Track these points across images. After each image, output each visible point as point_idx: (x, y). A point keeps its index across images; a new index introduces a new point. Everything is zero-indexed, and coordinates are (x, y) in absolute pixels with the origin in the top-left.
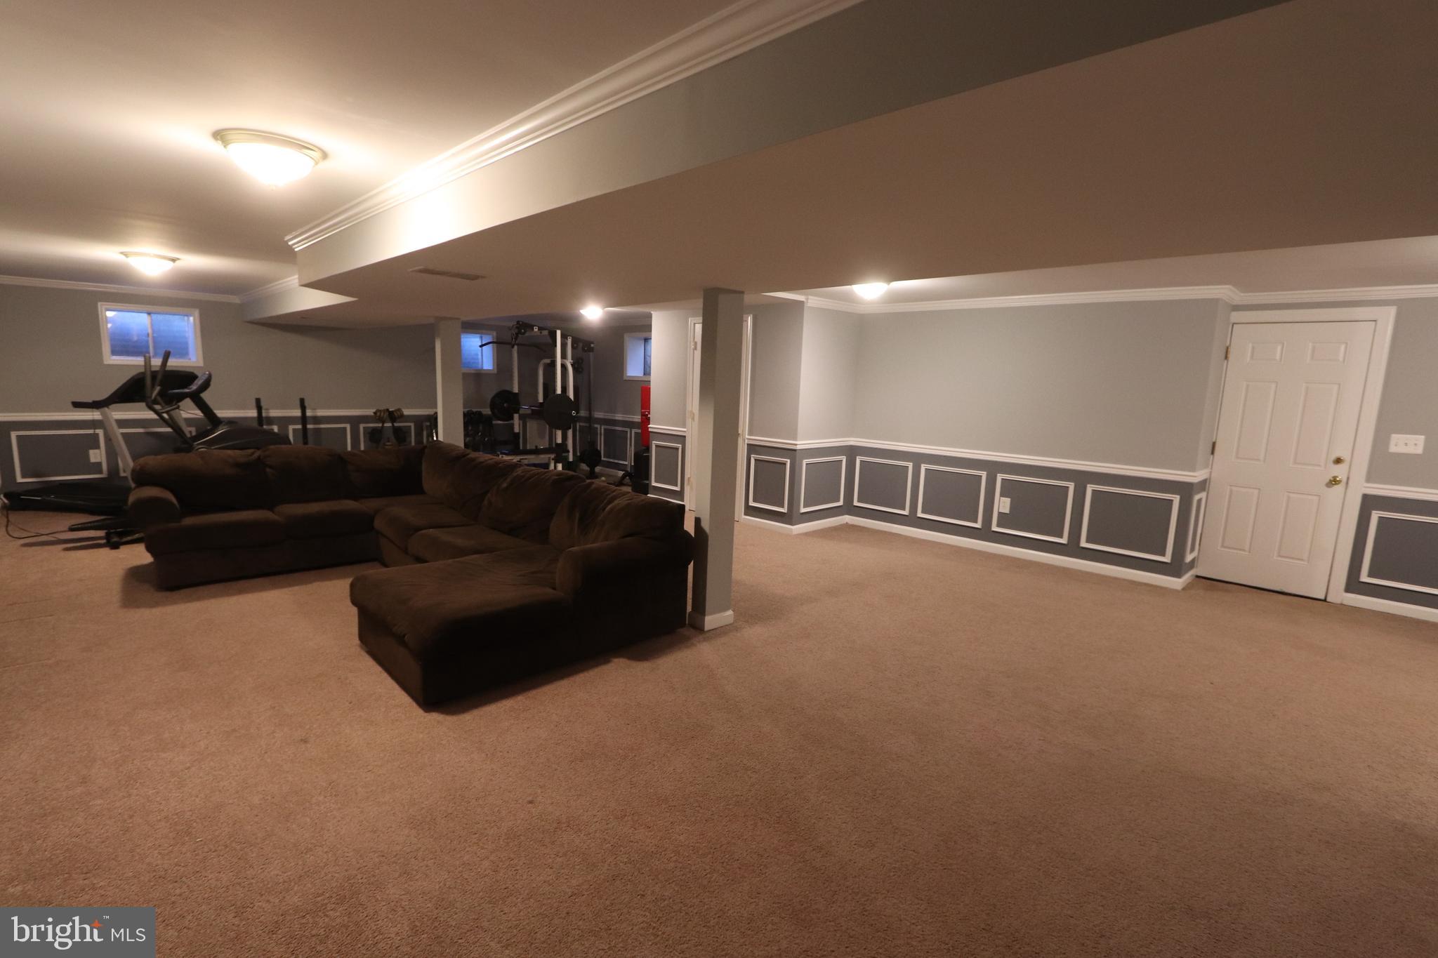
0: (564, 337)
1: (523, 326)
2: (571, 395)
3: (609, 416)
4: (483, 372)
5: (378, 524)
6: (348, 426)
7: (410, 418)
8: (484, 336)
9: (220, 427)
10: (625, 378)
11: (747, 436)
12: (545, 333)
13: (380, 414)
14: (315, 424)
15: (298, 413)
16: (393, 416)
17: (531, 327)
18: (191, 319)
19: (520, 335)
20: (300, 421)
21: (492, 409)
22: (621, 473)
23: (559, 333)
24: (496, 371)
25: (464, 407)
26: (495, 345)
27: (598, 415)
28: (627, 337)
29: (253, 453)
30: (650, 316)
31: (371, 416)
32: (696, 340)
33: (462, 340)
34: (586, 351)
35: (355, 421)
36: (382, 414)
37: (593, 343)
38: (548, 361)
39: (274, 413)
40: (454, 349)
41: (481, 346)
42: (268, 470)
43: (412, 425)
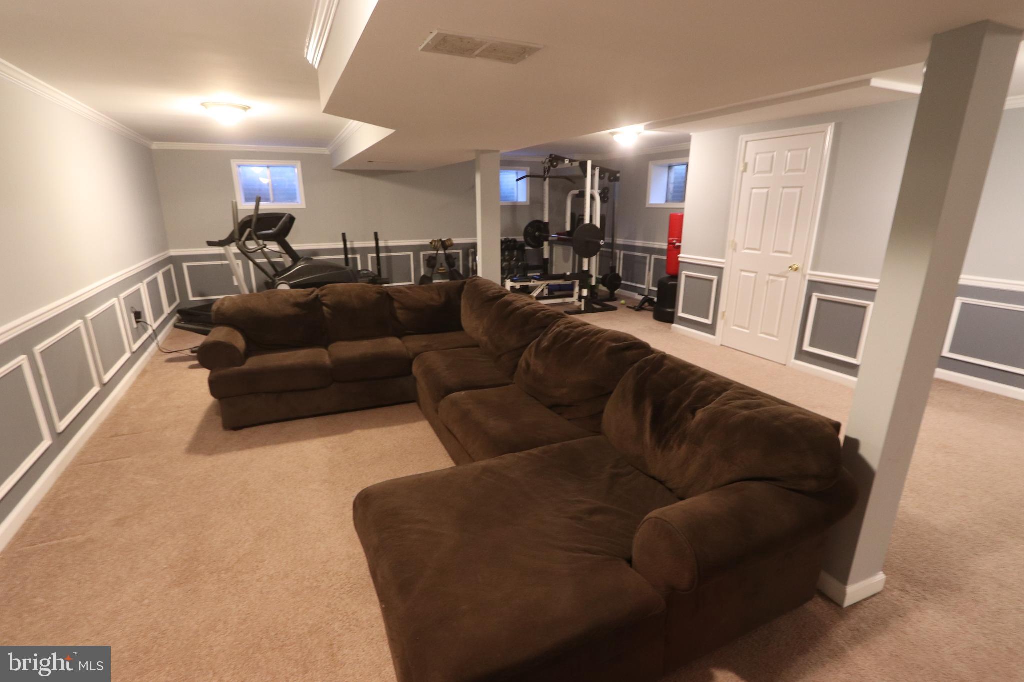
0: (593, 168)
1: (555, 159)
2: (598, 224)
3: (630, 242)
4: (518, 204)
5: (416, 369)
6: (412, 254)
7: (458, 246)
8: (519, 172)
9: (299, 264)
10: (647, 206)
11: (809, 272)
12: (577, 164)
13: (435, 244)
14: (387, 252)
15: (373, 244)
16: (445, 245)
17: (563, 159)
18: (296, 170)
19: (552, 168)
20: (375, 251)
21: (525, 238)
22: (641, 298)
23: (590, 163)
24: (528, 203)
25: (502, 235)
26: (529, 178)
27: (620, 241)
28: (652, 166)
29: (312, 292)
30: (688, 139)
31: (428, 245)
32: (747, 161)
33: (501, 176)
34: (612, 181)
35: (417, 249)
36: (437, 244)
37: (618, 172)
38: (577, 192)
39: (358, 245)
40: (493, 184)
41: (518, 180)
42: (325, 308)
43: (461, 252)
